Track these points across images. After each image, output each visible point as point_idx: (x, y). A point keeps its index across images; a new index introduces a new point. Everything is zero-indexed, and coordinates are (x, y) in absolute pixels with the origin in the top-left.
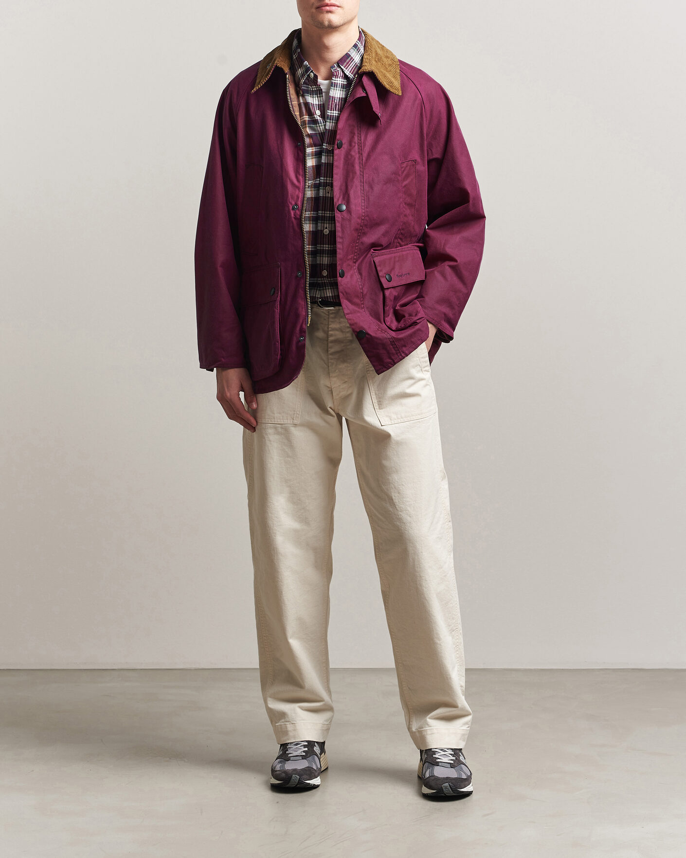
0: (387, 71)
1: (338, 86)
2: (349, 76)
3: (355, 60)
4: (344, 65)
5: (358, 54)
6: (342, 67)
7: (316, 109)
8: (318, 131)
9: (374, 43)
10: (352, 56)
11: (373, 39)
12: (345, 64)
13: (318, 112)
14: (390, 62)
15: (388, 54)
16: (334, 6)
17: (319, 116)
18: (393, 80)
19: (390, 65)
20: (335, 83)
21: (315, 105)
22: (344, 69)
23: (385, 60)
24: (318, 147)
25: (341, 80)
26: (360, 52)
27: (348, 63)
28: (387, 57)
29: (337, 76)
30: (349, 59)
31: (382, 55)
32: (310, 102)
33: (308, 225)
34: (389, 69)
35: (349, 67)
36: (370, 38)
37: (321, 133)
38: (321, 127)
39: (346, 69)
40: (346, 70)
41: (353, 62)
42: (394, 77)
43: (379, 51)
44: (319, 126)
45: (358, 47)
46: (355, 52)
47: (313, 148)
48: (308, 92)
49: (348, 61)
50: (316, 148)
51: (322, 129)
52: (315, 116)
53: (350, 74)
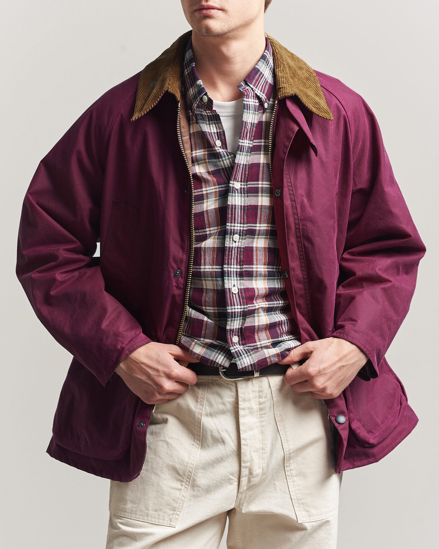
0: (307, 88)
1: (251, 108)
2: (261, 96)
3: (265, 75)
4: (253, 83)
5: (268, 67)
6: (252, 86)
7: (215, 139)
8: (222, 166)
9: (283, 52)
10: (261, 70)
11: (281, 47)
12: (254, 81)
13: (218, 143)
14: (306, 75)
15: (301, 65)
16: (213, 8)
17: (220, 147)
18: (317, 98)
19: (307, 79)
20: (247, 104)
21: (213, 134)
22: (254, 88)
23: (299, 72)
24: (223, 186)
25: (253, 100)
26: (269, 65)
27: (257, 80)
28: (301, 68)
29: (248, 96)
30: (258, 74)
31: (295, 67)
32: (207, 130)
33: (211, 282)
34: (308, 83)
35: (259, 84)
36: (278, 47)
37: (226, 168)
38: (225, 162)
39: (256, 88)
40: (257, 90)
41: (263, 78)
42: (317, 94)
43: (292, 63)
44: (223, 161)
45: (267, 59)
46: (264, 66)
47: (216, 187)
48: (203, 118)
49: (257, 77)
50: (220, 186)
51: (226, 164)
52: (216, 148)
53: (262, 93)
